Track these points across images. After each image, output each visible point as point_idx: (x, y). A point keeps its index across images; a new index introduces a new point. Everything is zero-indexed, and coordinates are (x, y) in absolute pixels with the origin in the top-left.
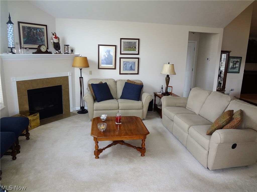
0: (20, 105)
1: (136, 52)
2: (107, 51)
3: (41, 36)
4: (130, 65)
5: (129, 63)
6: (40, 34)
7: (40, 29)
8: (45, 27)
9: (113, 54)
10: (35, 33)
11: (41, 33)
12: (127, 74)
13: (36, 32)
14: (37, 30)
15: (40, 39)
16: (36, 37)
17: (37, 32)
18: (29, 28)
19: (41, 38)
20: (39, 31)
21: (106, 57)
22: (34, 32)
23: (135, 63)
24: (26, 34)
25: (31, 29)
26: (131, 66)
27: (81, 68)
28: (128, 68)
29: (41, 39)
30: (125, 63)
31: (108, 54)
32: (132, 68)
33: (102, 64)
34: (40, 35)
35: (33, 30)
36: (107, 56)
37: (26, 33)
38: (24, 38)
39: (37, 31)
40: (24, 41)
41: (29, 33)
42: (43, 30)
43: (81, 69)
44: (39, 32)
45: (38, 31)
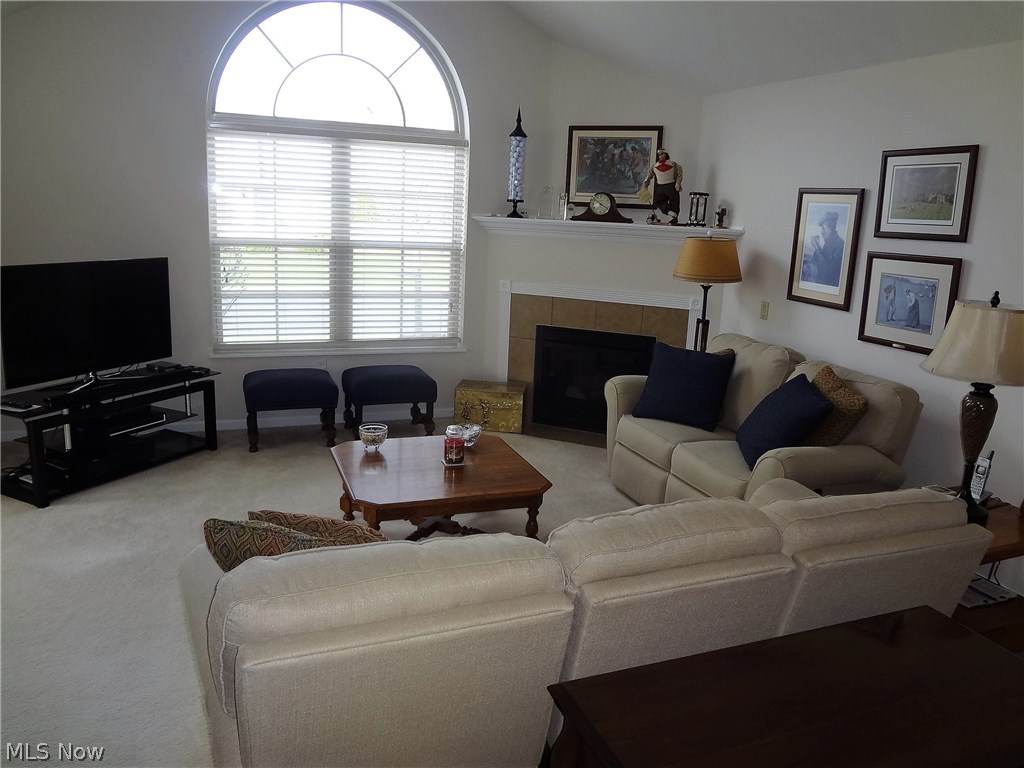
0: (512, 360)
1: (950, 223)
2: (826, 220)
3: (637, 165)
4: (912, 294)
5: (906, 287)
6: (634, 159)
7: (636, 143)
8: (654, 135)
9: (845, 232)
10: (617, 157)
11: (640, 154)
12: (888, 344)
13: (622, 152)
14: (625, 146)
15: (630, 174)
16: (619, 170)
17: (625, 153)
18: (601, 142)
19: (637, 170)
20: (633, 149)
21: (820, 249)
22: (614, 155)
23: (934, 288)
24: (588, 161)
25: (607, 145)
26: (915, 307)
27: (705, 285)
28: (901, 313)
29: (636, 175)
30: (890, 282)
31: (828, 231)
32: (917, 315)
33: (806, 277)
34: (632, 163)
35: (611, 146)
36: (822, 243)
37: (588, 158)
38: (579, 173)
39: (625, 150)
40: (577, 182)
41: (597, 157)
42: (645, 145)
43: (706, 289)
44: (630, 151)
45: (629, 148)
